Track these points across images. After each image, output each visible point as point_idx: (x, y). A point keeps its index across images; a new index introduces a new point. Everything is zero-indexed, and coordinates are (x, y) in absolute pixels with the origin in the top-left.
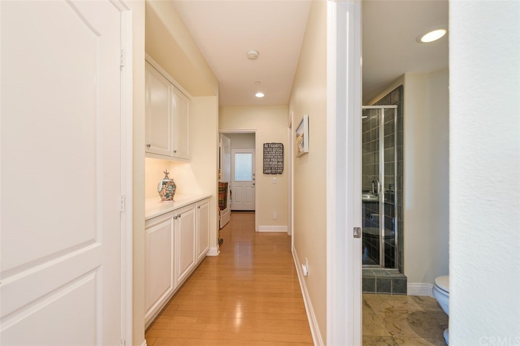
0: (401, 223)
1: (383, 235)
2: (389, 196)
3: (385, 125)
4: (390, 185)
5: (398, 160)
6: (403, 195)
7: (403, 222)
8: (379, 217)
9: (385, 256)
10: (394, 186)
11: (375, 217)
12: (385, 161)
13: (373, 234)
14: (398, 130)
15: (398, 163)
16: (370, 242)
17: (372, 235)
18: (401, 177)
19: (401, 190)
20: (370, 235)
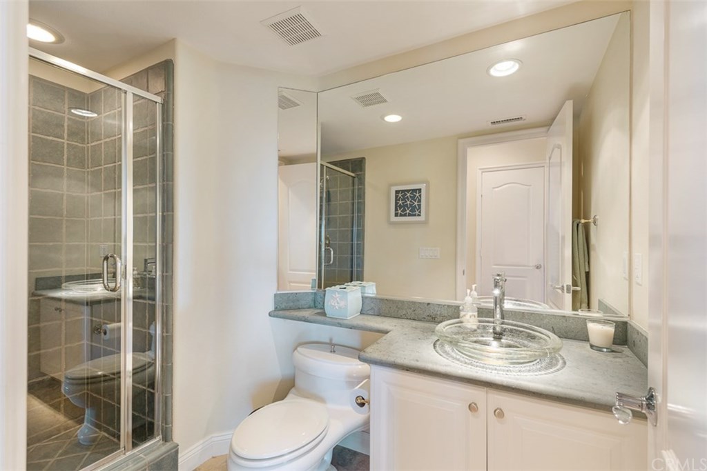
0: (168, 341)
1: (130, 368)
2: (145, 283)
3: (134, 134)
4: (146, 260)
5: (163, 212)
6: (172, 283)
7: (172, 336)
8: (119, 329)
9: (133, 415)
10: (155, 262)
11: (112, 330)
12: (134, 213)
13: (105, 373)
14: (164, 151)
15: (163, 218)
16: (99, 393)
17: (105, 376)
18: (171, 245)
19: (169, 274)
20: (100, 376)
